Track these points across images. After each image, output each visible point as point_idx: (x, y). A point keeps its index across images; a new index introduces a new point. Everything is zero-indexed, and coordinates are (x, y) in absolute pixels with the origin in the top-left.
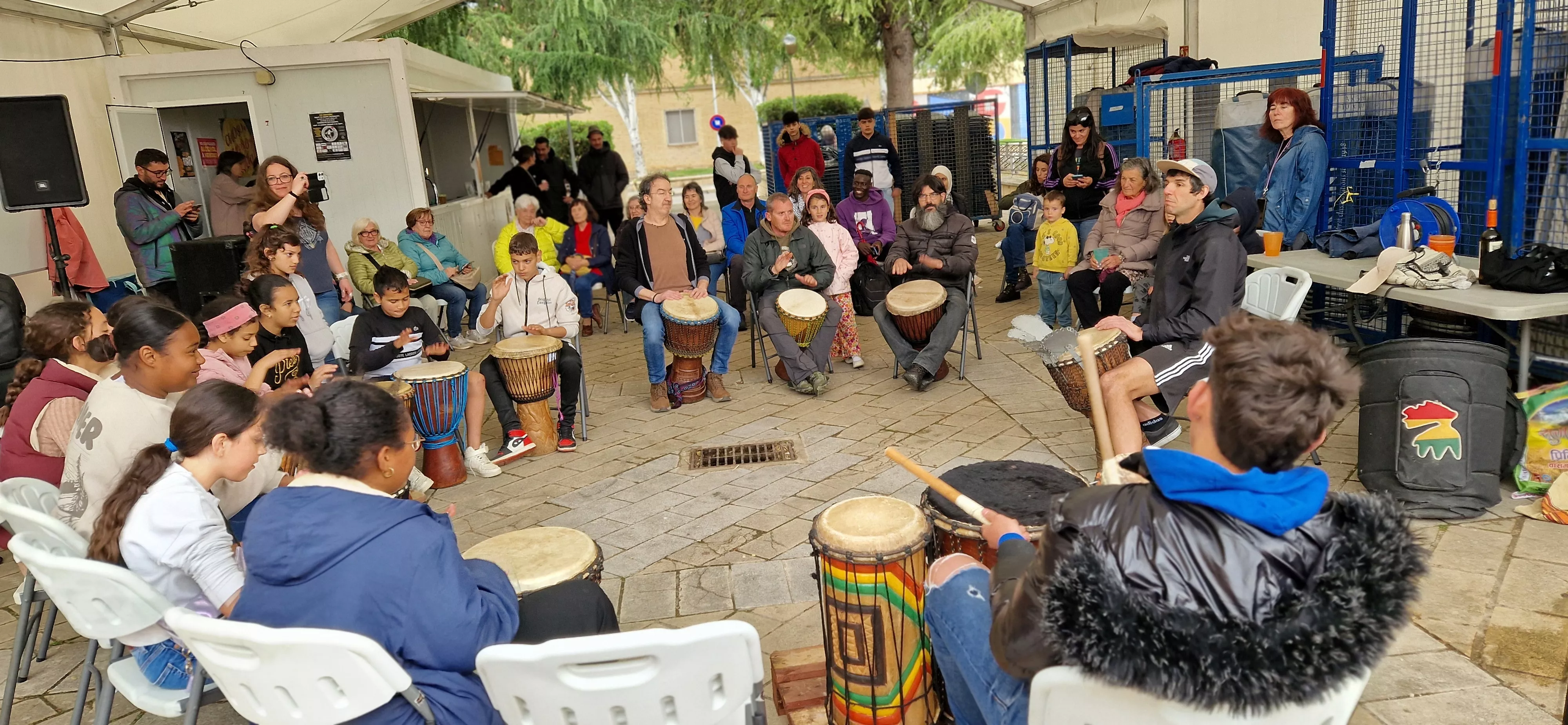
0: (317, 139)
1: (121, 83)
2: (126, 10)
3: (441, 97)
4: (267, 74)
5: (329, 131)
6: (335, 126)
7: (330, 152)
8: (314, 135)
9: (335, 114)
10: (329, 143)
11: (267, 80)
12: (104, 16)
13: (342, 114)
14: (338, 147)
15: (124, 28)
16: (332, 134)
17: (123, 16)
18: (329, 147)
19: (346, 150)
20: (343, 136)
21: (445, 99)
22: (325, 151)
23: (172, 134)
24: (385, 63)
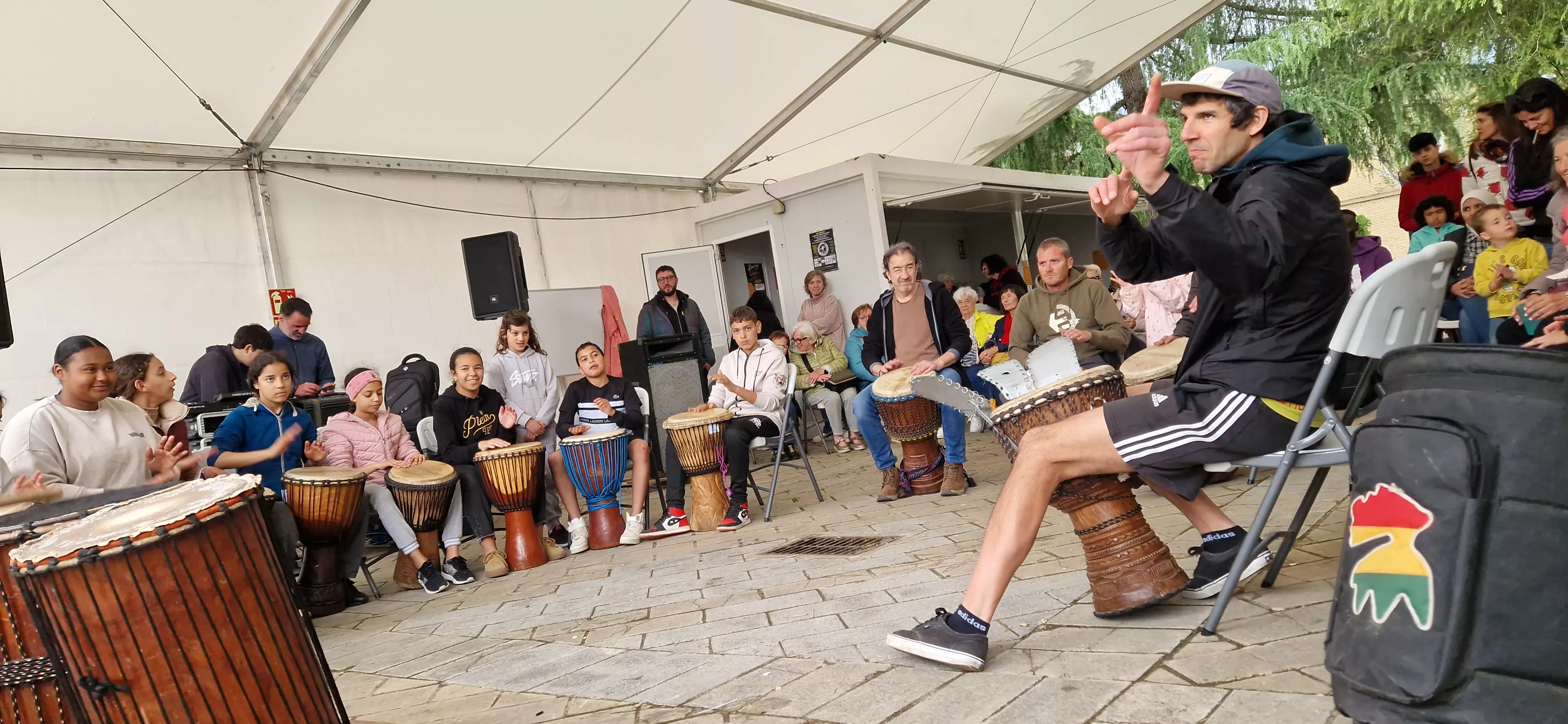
0: (815, 255)
1: (697, 228)
2: (717, 172)
3: (909, 202)
4: (779, 204)
5: (823, 246)
6: (827, 242)
7: (824, 265)
8: (813, 251)
9: (826, 231)
10: (822, 257)
11: (780, 210)
12: (705, 179)
13: (831, 231)
14: (828, 260)
15: (718, 185)
16: (825, 249)
17: (715, 176)
18: (823, 261)
19: (835, 262)
20: (832, 251)
21: (914, 203)
22: (821, 265)
23: (746, 266)
24: (859, 178)
